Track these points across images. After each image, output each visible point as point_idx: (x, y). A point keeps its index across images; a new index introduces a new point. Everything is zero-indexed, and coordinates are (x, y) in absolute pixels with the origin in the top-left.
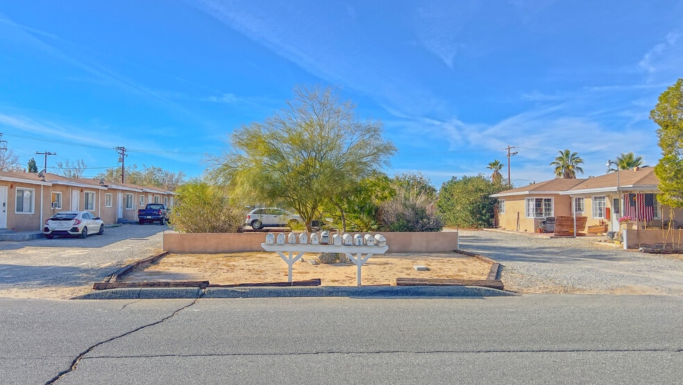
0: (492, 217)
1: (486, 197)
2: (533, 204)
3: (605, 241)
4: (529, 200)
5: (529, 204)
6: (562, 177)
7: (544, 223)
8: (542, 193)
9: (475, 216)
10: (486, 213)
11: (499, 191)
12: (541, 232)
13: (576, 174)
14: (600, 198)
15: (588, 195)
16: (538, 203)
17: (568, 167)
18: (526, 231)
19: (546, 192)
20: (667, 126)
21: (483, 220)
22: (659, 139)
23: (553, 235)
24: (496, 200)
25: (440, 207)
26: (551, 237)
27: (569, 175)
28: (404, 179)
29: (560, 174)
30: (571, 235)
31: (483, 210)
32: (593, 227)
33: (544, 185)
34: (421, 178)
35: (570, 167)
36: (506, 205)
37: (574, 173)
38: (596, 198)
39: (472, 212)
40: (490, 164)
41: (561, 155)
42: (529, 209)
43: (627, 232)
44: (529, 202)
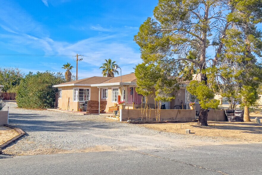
0: (54, 100)
1: (50, 87)
2: (77, 92)
3: (112, 116)
4: (75, 89)
5: (75, 92)
6: (106, 76)
7: (84, 105)
8: (83, 85)
9: (42, 100)
10: (49, 98)
11: (59, 83)
12: (81, 111)
13: (114, 75)
14: (116, 89)
15: (110, 87)
16: (81, 92)
17: (110, 70)
18: (73, 110)
19: (86, 85)
20: (142, 46)
21: (47, 103)
22: (141, 54)
23: (85, 113)
24: (57, 90)
25: (20, 93)
26: (85, 114)
27: (111, 75)
28: (5, 73)
29: (105, 74)
30: (96, 112)
31: (48, 96)
32: (112, 107)
33: (85, 80)
34: (18, 73)
35: (111, 70)
36: (63, 93)
37: (113, 74)
38: (114, 89)
39: (40, 98)
40: (64, 66)
41: (106, 63)
42: (75, 95)
43: (122, 110)
44: (75, 91)
